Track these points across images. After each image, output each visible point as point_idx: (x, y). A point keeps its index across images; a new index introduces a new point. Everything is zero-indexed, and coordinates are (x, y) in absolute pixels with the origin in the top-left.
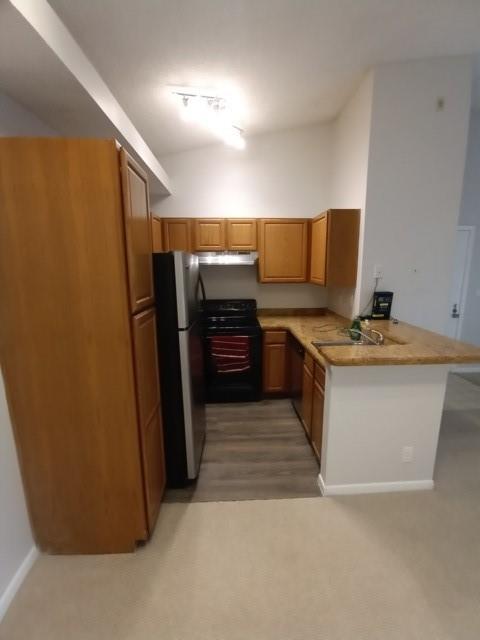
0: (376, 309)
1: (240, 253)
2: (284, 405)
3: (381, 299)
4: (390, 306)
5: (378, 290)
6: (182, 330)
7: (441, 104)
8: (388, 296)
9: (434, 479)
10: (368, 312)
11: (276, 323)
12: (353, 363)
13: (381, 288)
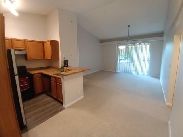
0: (65, 64)
1: (18, 51)
2: (44, 95)
3: (66, 62)
4: (68, 63)
5: (65, 60)
6: (16, 75)
7: (72, 21)
8: (67, 61)
9: (84, 95)
10: (63, 65)
11: (37, 72)
12: (69, 75)
13: (66, 59)
